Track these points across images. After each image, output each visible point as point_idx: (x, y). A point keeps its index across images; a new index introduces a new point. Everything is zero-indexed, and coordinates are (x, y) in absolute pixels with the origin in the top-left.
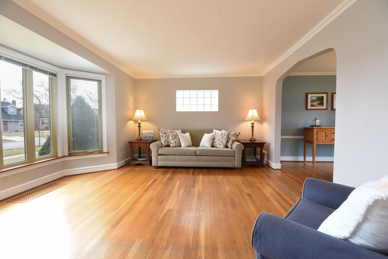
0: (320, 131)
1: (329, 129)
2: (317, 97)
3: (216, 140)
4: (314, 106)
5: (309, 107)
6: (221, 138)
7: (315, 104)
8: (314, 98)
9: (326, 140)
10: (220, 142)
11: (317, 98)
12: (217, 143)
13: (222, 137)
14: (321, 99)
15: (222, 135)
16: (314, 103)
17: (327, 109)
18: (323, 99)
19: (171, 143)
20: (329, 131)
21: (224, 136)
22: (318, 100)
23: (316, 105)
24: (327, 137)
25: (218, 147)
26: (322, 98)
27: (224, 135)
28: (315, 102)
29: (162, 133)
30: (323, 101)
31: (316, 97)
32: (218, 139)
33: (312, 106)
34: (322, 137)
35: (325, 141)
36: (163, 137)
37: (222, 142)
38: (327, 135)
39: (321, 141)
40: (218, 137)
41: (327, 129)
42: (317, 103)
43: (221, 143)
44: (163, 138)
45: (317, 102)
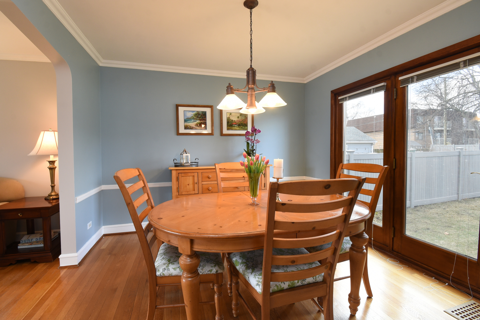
0: (183, 175)
1: (199, 170)
2: (196, 112)
4: (191, 128)
5: (182, 130)
7: (192, 124)
8: (190, 115)
9: (194, 190)
11: (195, 115)
14: (202, 117)
16: (190, 122)
17: (211, 134)
18: (205, 117)
20: (200, 175)
22: (198, 117)
23: (194, 126)
24: (196, 186)
26: (204, 114)
28: (193, 121)
30: (206, 120)
31: (194, 113)
33: (186, 128)
34: (188, 186)
38: (196, 181)
39: (186, 193)
41: (196, 170)
42: (195, 123)
45: (195, 121)
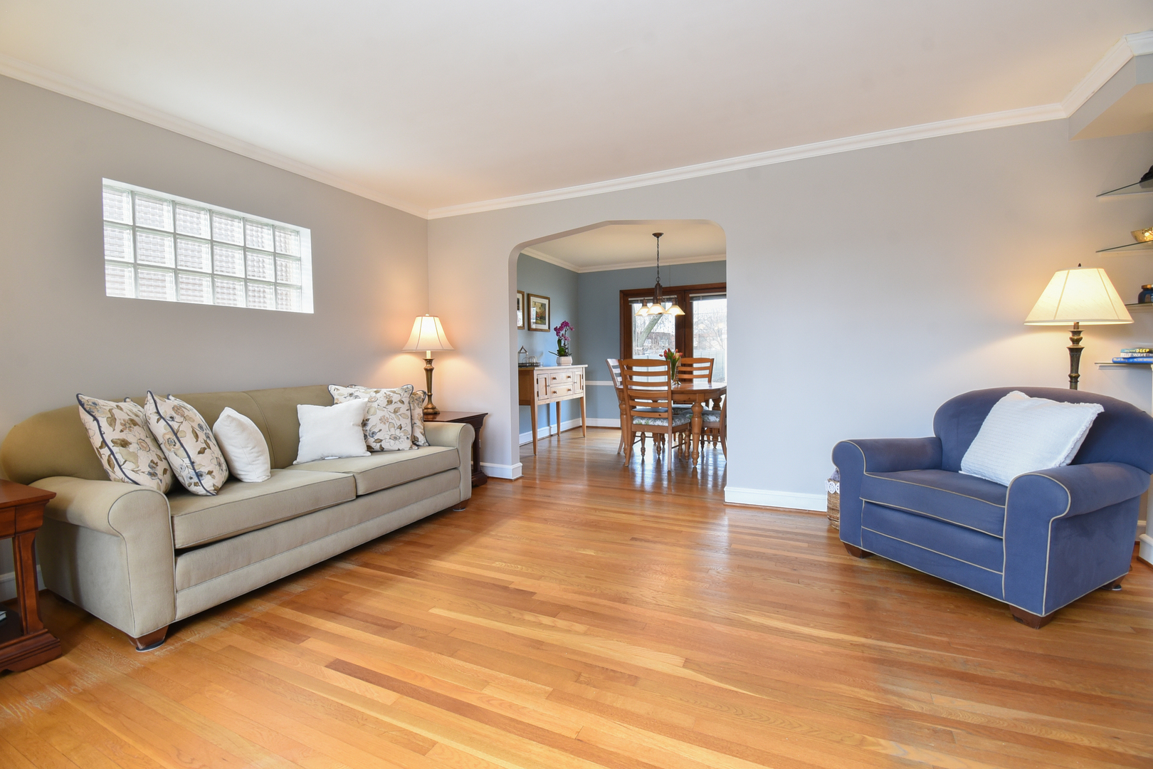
0: (540, 376)
1: (549, 371)
3: (374, 422)
6: (393, 415)
10: (392, 429)
12: (385, 435)
13: (395, 412)
15: (390, 402)
19: (204, 470)
21: (400, 405)
25: (392, 448)
27: (400, 401)
29: (119, 427)
32: (383, 420)
35: (546, 397)
36: (132, 448)
37: (401, 429)
39: (542, 398)
40: (380, 414)
41: (547, 371)
43: (398, 432)
44: (135, 456)
